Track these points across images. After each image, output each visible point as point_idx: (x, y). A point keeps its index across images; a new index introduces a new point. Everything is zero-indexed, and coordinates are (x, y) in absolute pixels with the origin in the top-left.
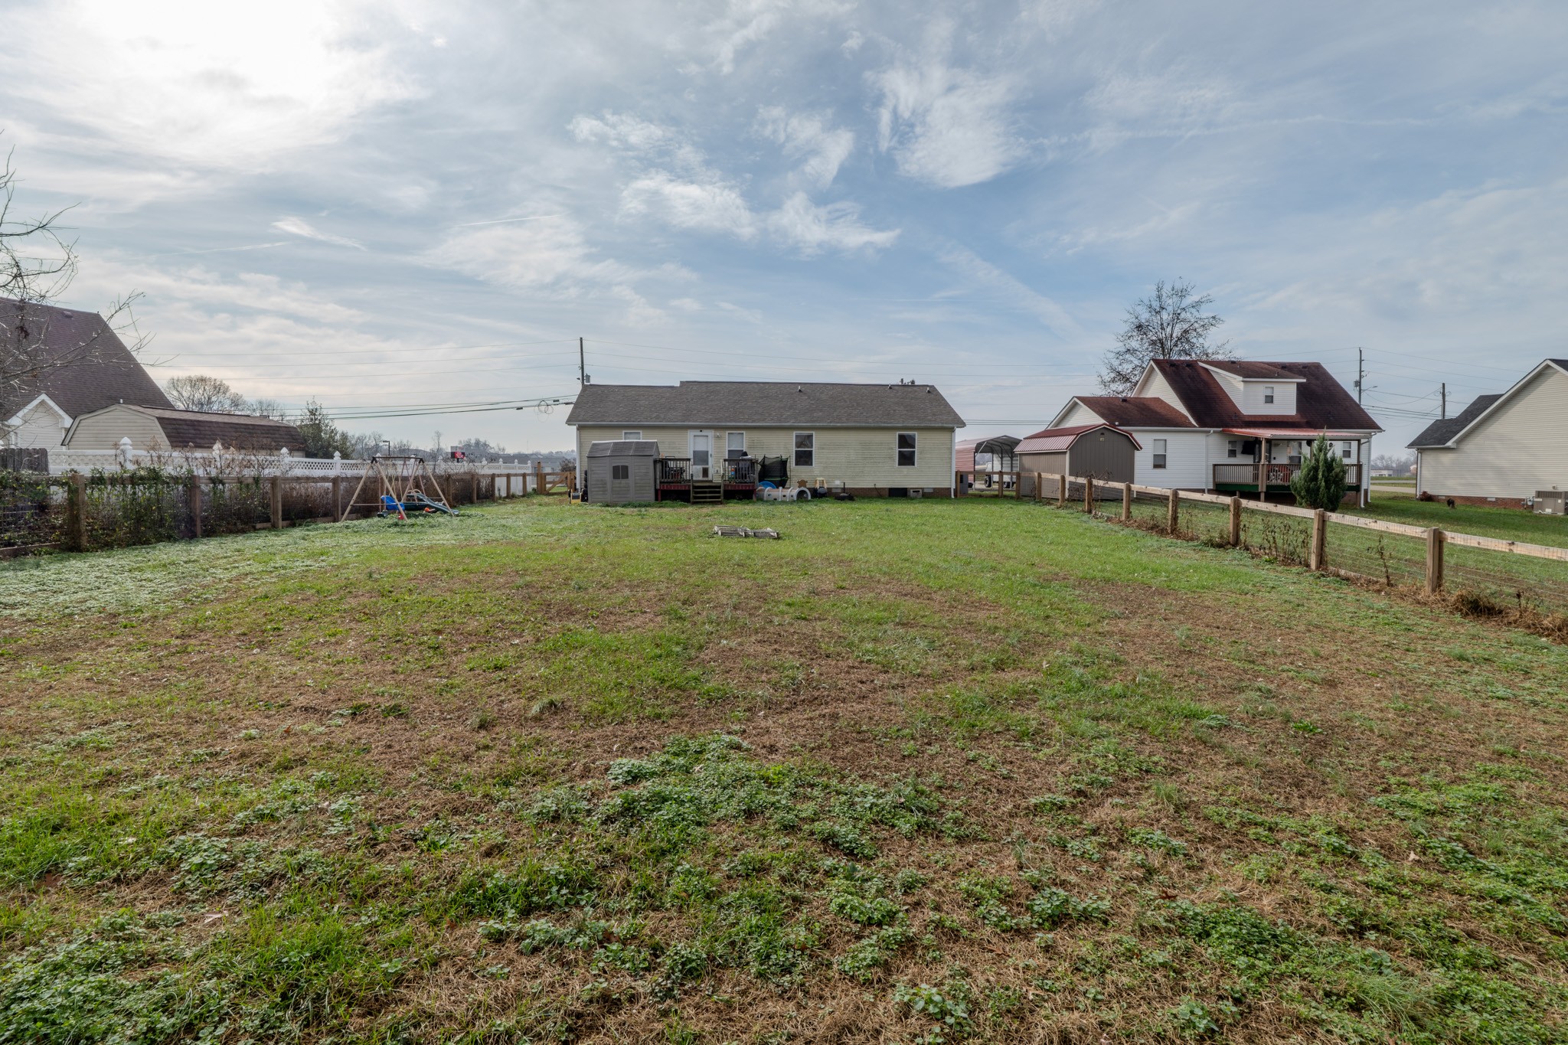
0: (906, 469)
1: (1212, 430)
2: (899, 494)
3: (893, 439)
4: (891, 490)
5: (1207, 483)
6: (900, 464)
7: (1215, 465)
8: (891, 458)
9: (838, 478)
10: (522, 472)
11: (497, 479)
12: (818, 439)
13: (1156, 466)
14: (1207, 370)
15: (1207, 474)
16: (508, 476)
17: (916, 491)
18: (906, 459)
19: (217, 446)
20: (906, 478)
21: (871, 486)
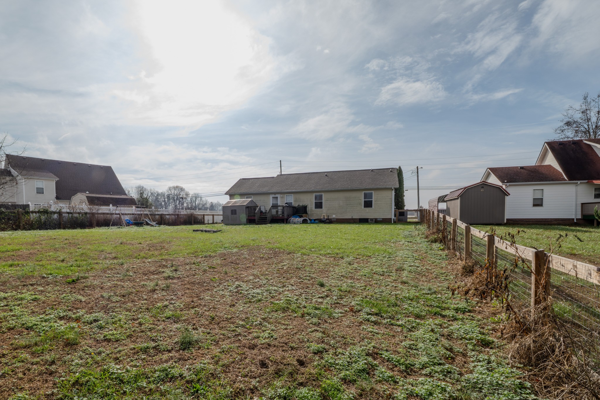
0: (368, 209)
1: (579, 182)
2: (364, 221)
3: (361, 195)
4: (360, 219)
5: (576, 214)
6: (365, 207)
7: (582, 204)
8: (360, 204)
9: (334, 214)
10: (212, 214)
11: (205, 216)
12: (325, 197)
13: (535, 205)
14: (589, 145)
15: (576, 209)
16: (213, 215)
17: (372, 220)
18: (368, 204)
19: (111, 205)
20: (368, 213)
21: (351, 218)
